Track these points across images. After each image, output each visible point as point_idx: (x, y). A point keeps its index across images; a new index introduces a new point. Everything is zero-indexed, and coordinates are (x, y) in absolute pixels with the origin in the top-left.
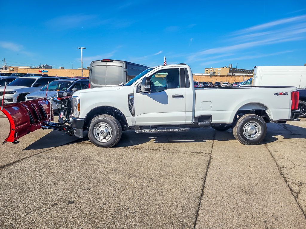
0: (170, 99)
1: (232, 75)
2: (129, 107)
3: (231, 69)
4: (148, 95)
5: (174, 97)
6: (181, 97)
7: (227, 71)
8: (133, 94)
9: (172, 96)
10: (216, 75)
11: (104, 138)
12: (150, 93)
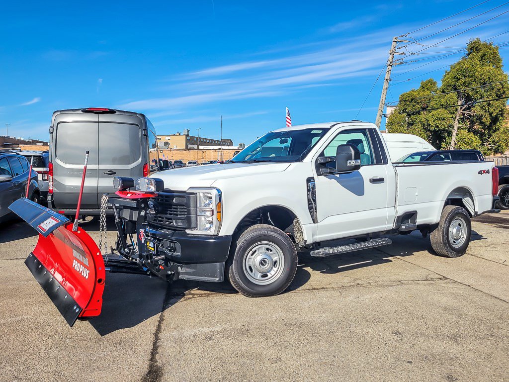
0: (367, 184)
1: (196, 148)
2: (309, 204)
3: (189, 138)
4: (336, 178)
5: (374, 181)
6: (381, 180)
7: (181, 142)
8: (313, 178)
9: (370, 180)
10: (171, 148)
11: (263, 276)
12: (338, 176)
